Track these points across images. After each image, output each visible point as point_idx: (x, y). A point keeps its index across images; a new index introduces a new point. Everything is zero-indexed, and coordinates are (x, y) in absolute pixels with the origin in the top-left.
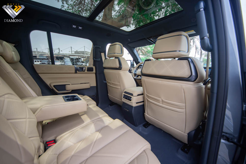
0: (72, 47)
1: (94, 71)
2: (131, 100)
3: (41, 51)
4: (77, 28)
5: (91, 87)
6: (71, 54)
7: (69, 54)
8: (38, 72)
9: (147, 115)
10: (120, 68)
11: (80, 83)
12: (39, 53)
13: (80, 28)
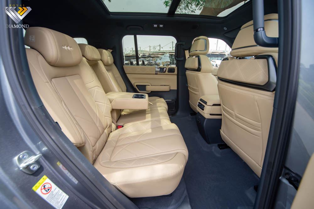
0: (174, 42)
1: (176, 72)
2: (203, 110)
3: (144, 50)
4: (158, 26)
5: (170, 90)
6: (172, 51)
7: (169, 51)
8: (126, 72)
9: (222, 132)
10: (199, 70)
11: (160, 85)
12: (141, 52)
13: (161, 26)
